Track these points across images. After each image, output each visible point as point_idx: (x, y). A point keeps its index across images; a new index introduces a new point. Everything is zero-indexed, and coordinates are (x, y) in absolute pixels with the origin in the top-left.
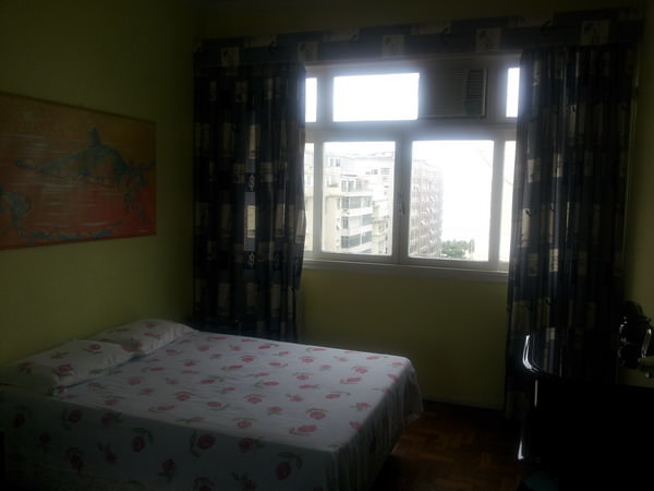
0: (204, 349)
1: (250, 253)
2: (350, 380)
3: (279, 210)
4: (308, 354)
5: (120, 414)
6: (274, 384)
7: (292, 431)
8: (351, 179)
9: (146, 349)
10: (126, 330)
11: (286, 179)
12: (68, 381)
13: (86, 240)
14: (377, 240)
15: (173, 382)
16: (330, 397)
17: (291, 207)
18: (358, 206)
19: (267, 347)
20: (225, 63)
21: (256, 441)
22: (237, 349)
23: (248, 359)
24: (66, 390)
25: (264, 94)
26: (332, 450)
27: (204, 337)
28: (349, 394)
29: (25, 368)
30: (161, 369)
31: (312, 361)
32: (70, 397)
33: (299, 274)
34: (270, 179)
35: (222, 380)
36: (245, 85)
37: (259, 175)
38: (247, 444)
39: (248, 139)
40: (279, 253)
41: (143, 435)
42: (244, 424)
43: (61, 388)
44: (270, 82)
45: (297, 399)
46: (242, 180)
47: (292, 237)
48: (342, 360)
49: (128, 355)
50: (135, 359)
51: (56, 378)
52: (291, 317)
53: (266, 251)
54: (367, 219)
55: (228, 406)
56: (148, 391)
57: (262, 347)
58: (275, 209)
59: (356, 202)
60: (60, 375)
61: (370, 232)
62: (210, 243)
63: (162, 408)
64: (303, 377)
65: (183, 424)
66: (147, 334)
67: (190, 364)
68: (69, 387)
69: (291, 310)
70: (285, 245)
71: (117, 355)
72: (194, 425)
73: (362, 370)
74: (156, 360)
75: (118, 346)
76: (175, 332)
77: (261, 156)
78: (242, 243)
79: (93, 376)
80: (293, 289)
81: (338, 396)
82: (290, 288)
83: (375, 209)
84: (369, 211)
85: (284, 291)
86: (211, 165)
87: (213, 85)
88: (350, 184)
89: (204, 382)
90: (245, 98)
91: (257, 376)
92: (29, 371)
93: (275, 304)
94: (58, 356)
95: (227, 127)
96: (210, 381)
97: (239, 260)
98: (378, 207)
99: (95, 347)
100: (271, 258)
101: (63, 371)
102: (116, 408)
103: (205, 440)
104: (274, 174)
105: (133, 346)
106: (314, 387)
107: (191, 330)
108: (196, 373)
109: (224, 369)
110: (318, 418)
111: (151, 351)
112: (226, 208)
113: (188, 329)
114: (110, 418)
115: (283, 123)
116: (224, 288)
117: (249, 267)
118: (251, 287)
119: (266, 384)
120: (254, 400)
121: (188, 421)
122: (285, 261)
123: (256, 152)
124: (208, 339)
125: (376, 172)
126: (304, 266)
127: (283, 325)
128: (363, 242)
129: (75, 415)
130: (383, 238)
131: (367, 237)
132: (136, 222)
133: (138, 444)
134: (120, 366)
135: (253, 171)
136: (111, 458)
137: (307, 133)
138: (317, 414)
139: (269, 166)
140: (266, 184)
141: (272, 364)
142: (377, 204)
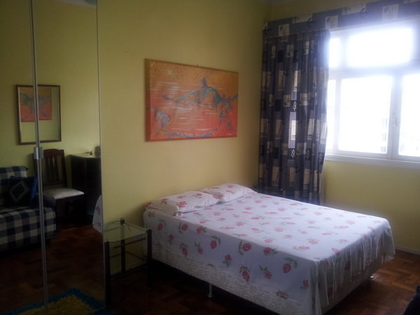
0: (258, 202)
1: (292, 149)
2: (341, 227)
3: (310, 123)
4: (320, 211)
5: (205, 228)
6: (293, 224)
7: (294, 248)
9: (226, 199)
10: (216, 188)
11: (316, 103)
12: (183, 210)
13: (198, 138)
15: (236, 217)
16: (325, 234)
17: (318, 121)
19: (295, 204)
20: (281, 34)
21: (273, 250)
22: (277, 204)
23: (282, 210)
24: (182, 215)
25: (304, 51)
26: (315, 260)
27: (259, 196)
28: (337, 234)
29: (164, 201)
30: (232, 209)
31: (320, 214)
32: (184, 217)
33: (322, 163)
34: (306, 103)
35: (263, 219)
36: (292, 46)
37: (299, 101)
38: (268, 251)
39: (294, 80)
40: (310, 150)
41: (216, 240)
42: (269, 241)
43: (180, 213)
44: (307, 44)
45: (304, 233)
46: (289, 105)
47: (318, 140)
48: (341, 216)
49: (216, 201)
50: (219, 203)
51: (178, 207)
52: (316, 190)
53: (302, 148)
55: (263, 231)
56: (222, 219)
57: (292, 205)
58: (308, 123)
60: (180, 206)
62: (268, 143)
63: (227, 228)
64: (312, 222)
65: (236, 236)
66: (227, 191)
67: (249, 209)
68: (184, 213)
69: (316, 186)
70: (314, 145)
71: (210, 200)
72: (241, 238)
73: (351, 223)
74: (230, 205)
75: (211, 196)
76: (244, 192)
77: (301, 90)
78: (288, 143)
79: (196, 209)
80: (318, 173)
81: (330, 234)
82: (315, 172)
85: (312, 173)
86: (271, 96)
87: (274, 48)
89: (253, 218)
90: (292, 54)
91: (284, 219)
92: (166, 203)
93: (306, 181)
94: (181, 197)
95: (281, 73)
96: (257, 218)
97: (285, 153)
99: (199, 195)
100: (305, 153)
101: (182, 204)
102: (204, 225)
103: (246, 246)
104: (308, 100)
105: (220, 196)
106: (317, 228)
107: (254, 192)
108: (250, 213)
109: (267, 213)
110: (313, 244)
111: (228, 200)
112: (279, 122)
113: (251, 191)
114: (201, 230)
115: (315, 68)
116: (276, 170)
117: (291, 158)
118: (292, 170)
119: (288, 223)
120: (278, 230)
121: (239, 235)
122: (313, 155)
123: (298, 88)
124: (262, 197)
126: (325, 159)
127: (311, 194)
129: (185, 226)
132: (226, 129)
133: (213, 245)
134: (211, 206)
135: (295, 99)
136: (200, 251)
137: (330, 74)
138: (313, 242)
139: (306, 96)
140: (303, 107)
141: (295, 214)
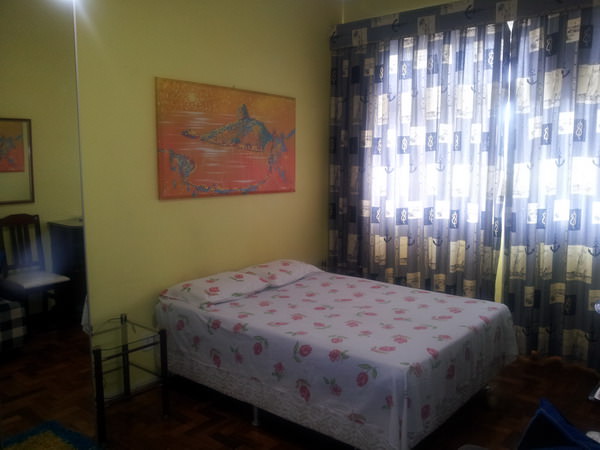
0: (325, 285)
1: (377, 208)
2: (441, 317)
4: (413, 295)
5: (247, 324)
6: (374, 314)
7: (374, 350)
9: (278, 281)
10: (265, 266)
12: (214, 299)
13: (237, 194)
15: (293, 307)
16: (418, 328)
19: (379, 287)
20: (355, 43)
21: (342, 354)
22: (352, 287)
23: (359, 295)
24: (213, 306)
26: (403, 366)
27: (327, 276)
28: (435, 328)
30: (287, 297)
31: (414, 300)
32: (214, 311)
35: (332, 308)
36: (372, 61)
37: (385, 140)
38: (335, 355)
39: (377, 108)
41: (261, 342)
42: (337, 341)
43: (209, 304)
45: (388, 327)
46: (369, 144)
48: (442, 301)
49: (264, 285)
50: (269, 288)
51: (206, 296)
55: (329, 326)
56: (272, 311)
57: (374, 287)
60: (209, 294)
62: (341, 200)
63: (279, 324)
64: (400, 312)
65: (290, 336)
66: (281, 270)
67: (311, 295)
68: (216, 304)
71: (255, 283)
72: (299, 338)
73: (456, 311)
74: (285, 290)
75: (256, 278)
76: (305, 271)
77: (387, 123)
78: (370, 199)
79: (234, 298)
81: (425, 328)
86: (343, 132)
87: (346, 63)
89: (318, 309)
90: (372, 72)
91: (361, 308)
92: (189, 289)
93: (402, 253)
94: (211, 281)
95: (357, 98)
96: (322, 309)
97: (366, 214)
99: (239, 276)
101: (213, 291)
102: (244, 321)
103: (305, 350)
105: (269, 278)
106: (407, 320)
107: (319, 271)
108: (313, 302)
109: (336, 301)
110: (400, 343)
111: (283, 284)
112: (355, 169)
114: (239, 328)
116: (353, 238)
117: (376, 221)
118: (379, 239)
119: (367, 314)
120: (352, 324)
124: (331, 279)
129: (216, 324)
132: (279, 180)
133: (258, 349)
134: (257, 292)
135: (381, 136)
136: (239, 358)
138: (401, 339)
141: (377, 300)
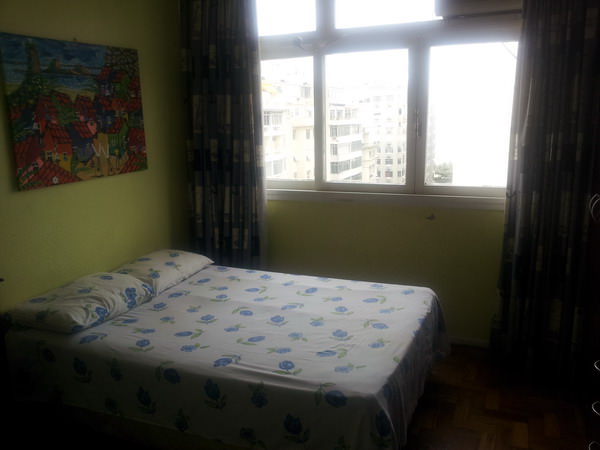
8: (340, 108)
14: (367, 165)
18: (347, 133)
54: (357, 146)
59: (346, 130)
61: (360, 157)
83: (365, 135)
84: (358, 137)
88: (339, 113)
98: (367, 134)
125: (368, 100)
128: (353, 167)
130: (375, 162)
131: (357, 163)
142: (366, 131)
